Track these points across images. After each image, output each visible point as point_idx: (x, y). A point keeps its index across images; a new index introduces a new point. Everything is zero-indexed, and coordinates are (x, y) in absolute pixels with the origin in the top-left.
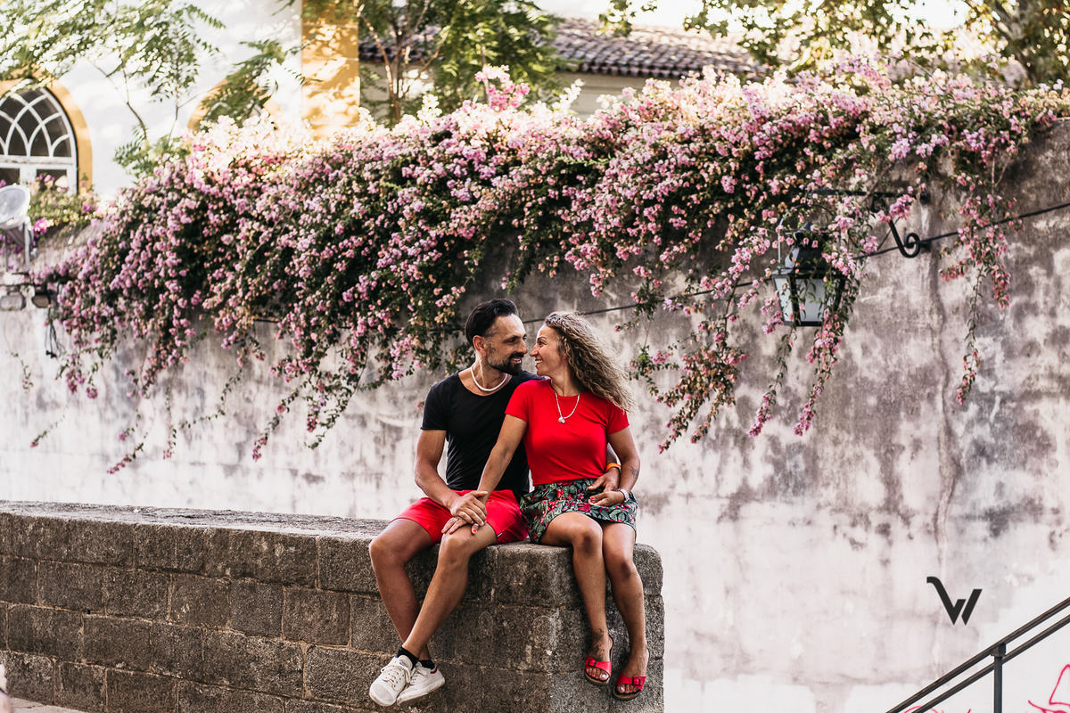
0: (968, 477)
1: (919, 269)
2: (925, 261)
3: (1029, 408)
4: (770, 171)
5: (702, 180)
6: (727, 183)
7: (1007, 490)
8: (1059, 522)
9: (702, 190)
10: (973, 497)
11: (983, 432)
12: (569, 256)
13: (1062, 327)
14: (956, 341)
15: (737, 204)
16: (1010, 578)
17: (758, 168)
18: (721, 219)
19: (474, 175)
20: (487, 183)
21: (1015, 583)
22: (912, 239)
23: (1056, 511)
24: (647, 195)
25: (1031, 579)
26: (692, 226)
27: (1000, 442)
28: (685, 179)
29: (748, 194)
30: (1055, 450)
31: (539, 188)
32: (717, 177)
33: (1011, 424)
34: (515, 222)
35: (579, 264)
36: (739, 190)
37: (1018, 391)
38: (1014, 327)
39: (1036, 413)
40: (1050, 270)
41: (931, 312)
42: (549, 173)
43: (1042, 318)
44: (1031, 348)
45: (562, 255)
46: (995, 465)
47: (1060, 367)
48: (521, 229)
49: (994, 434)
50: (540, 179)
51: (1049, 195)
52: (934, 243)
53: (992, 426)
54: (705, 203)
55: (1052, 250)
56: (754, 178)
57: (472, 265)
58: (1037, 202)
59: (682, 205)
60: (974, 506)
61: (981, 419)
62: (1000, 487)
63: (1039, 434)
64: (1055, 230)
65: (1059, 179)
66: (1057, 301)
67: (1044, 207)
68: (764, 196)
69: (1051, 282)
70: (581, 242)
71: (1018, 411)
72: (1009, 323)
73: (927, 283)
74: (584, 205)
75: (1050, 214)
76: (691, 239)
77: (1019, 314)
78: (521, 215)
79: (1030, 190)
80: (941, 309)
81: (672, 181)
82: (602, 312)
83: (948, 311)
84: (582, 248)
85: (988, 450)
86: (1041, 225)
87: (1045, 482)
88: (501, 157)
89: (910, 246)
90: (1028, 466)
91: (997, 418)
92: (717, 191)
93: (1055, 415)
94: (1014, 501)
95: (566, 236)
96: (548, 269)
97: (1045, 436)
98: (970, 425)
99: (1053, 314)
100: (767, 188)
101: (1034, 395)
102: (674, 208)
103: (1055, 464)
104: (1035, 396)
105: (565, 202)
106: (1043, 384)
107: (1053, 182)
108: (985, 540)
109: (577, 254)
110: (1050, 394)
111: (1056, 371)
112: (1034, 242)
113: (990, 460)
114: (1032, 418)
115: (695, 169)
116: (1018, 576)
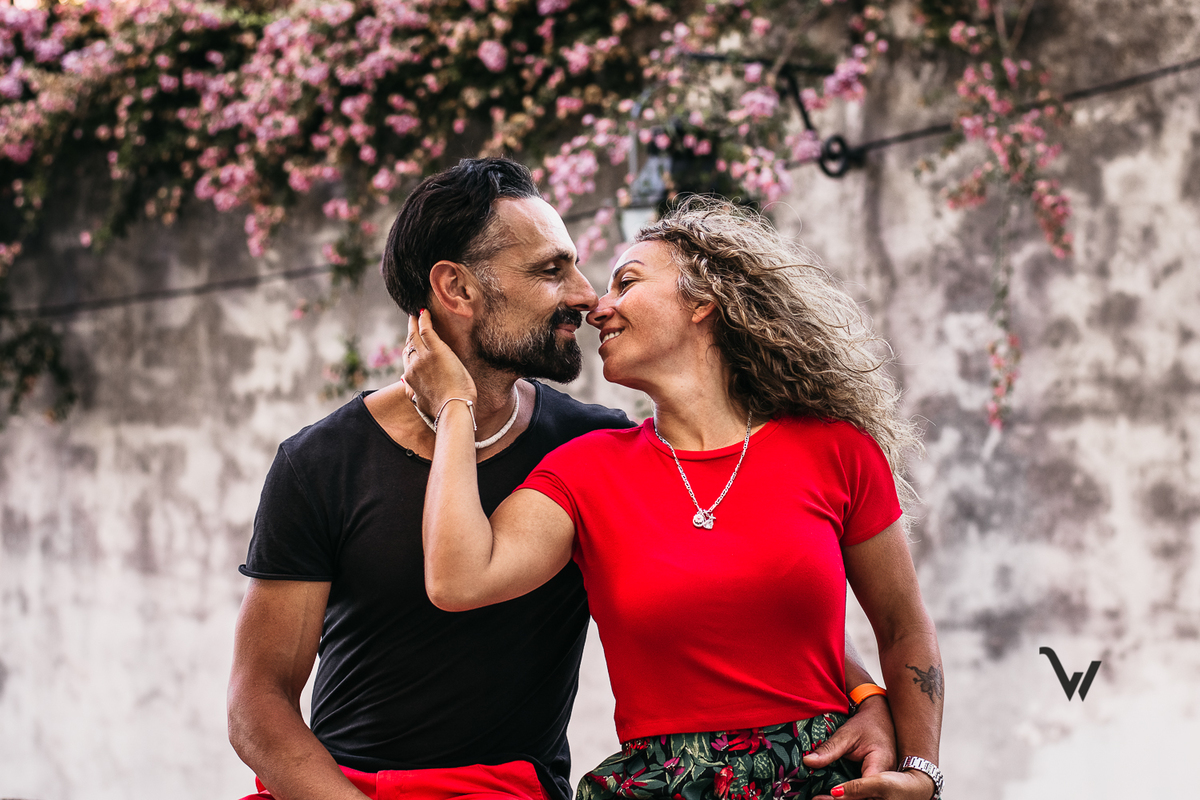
0: (942, 556)
1: (844, 198)
2: (855, 185)
3: (1058, 436)
4: (565, 35)
5: (443, 51)
6: (491, 54)
7: (1017, 579)
8: (1119, 633)
9: (445, 67)
10: (952, 590)
11: (971, 480)
12: (203, 189)
13: (1121, 296)
14: (916, 322)
15: (506, 92)
16: (1026, 730)
17: (545, 29)
18: (481, 118)
19: (28, 56)
20: (53, 66)
21: (1035, 737)
22: (836, 148)
23: (1113, 615)
24: (347, 75)
25: (1065, 731)
26: (425, 129)
27: (1004, 495)
28: (415, 50)
29: (526, 74)
30: (1108, 507)
31: (145, 75)
32: (470, 45)
33: (1024, 464)
34: (103, 132)
35: (224, 200)
36: (512, 68)
37: (1037, 405)
38: (1029, 294)
39: (1072, 445)
40: (1096, 196)
41: (867, 273)
42: (157, 50)
43: (1082, 279)
44: (1060, 332)
45: (189, 187)
46: (992, 536)
47: (1117, 363)
48: (113, 143)
49: (991, 480)
50: (144, 60)
51: (1093, 65)
52: (872, 154)
53: (988, 468)
54: (451, 91)
55: (1099, 161)
56: (536, 46)
57: (29, 206)
58: (1071, 79)
59: (409, 94)
60: (954, 605)
61: (965, 456)
62: (1004, 575)
63: (1077, 480)
64: (1106, 126)
65: (1113, 38)
66: (1112, 248)
67: (1082, 84)
68: (556, 79)
69: (1099, 216)
70: (221, 163)
71: (1038, 440)
72: (1018, 289)
73: (859, 223)
74: (224, 100)
75: (1096, 99)
76: (427, 152)
77: (1038, 273)
78: (112, 120)
79: (1056, 58)
80: (885, 266)
81: (389, 52)
82: (251, 282)
83: (900, 269)
84: (224, 173)
85: (980, 510)
86: (1081, 117)
87: (1091, 564)
88: (71, 27)
89: (833, 157)
90: (1059, 535)
91: (998, 453)
92: (470, 68)
93: (1109, 447)
94: (1031, 596)
95: (194, 155)
96: (163, 210)
97: (1090, 484)
98: (944, 467)
99: (1102, 271)
100: (562, 63)
101: (1066, 414)
102: (396, 100)
103: (1108, 533)
104: (1073, 414)
105: (192, 97)
106: (1084, 394)
107: (1101, 43)
108: (976, 665)
109: (217, 184)
110: (1099, 411)
111: (1110, 369)
112: (1065, 147)
113: (984, 526)
114: (1063, 452)
115: (426, 33)
116: (1043, 727)
